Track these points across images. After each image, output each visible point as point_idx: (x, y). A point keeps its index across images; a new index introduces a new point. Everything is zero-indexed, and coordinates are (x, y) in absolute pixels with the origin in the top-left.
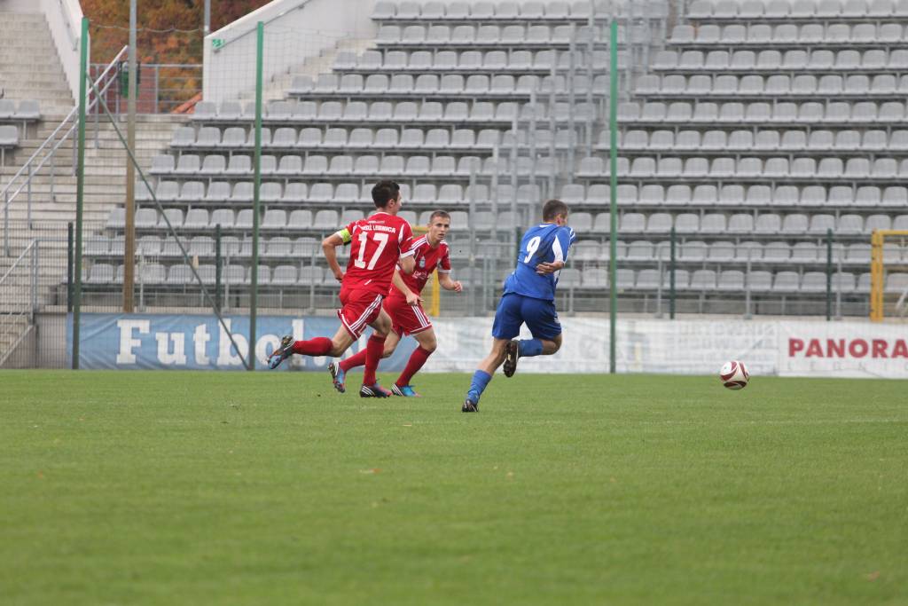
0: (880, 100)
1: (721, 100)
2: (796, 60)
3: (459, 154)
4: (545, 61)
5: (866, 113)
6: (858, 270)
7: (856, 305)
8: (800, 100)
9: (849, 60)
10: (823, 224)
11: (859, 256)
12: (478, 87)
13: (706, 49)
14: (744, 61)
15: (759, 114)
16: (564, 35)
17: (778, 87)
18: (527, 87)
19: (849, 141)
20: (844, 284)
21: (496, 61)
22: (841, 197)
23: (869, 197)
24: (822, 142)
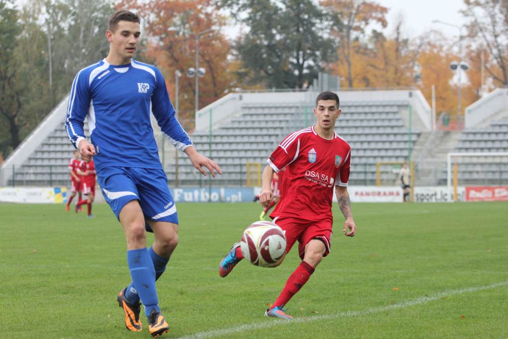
0: (378, 127)
2: (355, 117)
3: (265, 143)
4: (288, 118)
5: (374, 131)
6: (373, 173)
7: (373, 182)
8: (357, 127)
9: (369, 117)
10: (364, 161)
11: (373, 169)
12: (270, 125)
16: (293, 111)
17: (351, 124)
18: (283, 125)
19: (370, 138)
20: (370, 177)
21: (275, 118)
22: (368, 153)
23: (376, 153)
24: (363, 138)
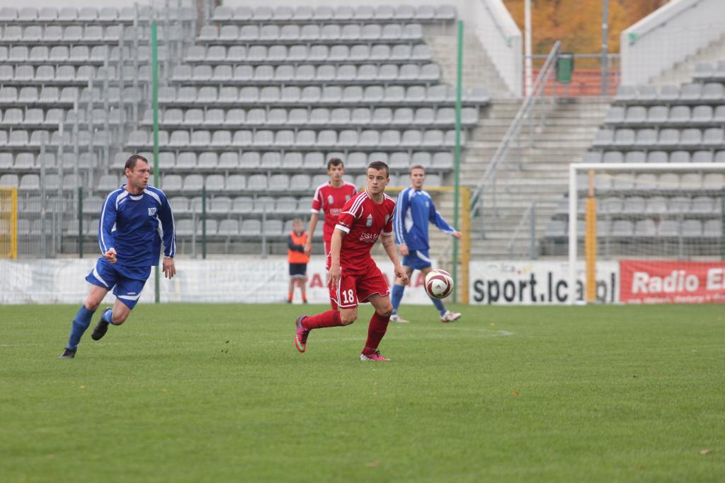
0: (365, 85)
1: (240, 85)
2: (298, 54)
3: (31, 129)
4: (100, 55)
5: (354, 96)
8: (303, 85)
9: (340, 54)
12: (45, 75)
13: (228, 45)
14: (258, 54)
15: (270, 96)
16: (114, 34)
17: (285, 74)
18: (85, 75)
19: (341, 117)
21: (60, 55)
23: (358, 162)
24: (320, 117)
